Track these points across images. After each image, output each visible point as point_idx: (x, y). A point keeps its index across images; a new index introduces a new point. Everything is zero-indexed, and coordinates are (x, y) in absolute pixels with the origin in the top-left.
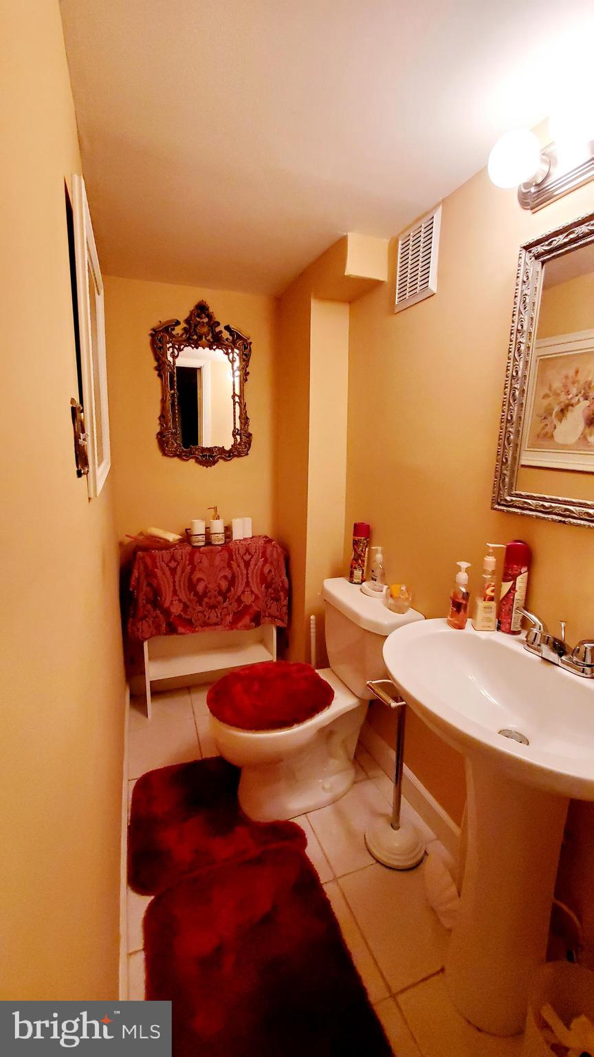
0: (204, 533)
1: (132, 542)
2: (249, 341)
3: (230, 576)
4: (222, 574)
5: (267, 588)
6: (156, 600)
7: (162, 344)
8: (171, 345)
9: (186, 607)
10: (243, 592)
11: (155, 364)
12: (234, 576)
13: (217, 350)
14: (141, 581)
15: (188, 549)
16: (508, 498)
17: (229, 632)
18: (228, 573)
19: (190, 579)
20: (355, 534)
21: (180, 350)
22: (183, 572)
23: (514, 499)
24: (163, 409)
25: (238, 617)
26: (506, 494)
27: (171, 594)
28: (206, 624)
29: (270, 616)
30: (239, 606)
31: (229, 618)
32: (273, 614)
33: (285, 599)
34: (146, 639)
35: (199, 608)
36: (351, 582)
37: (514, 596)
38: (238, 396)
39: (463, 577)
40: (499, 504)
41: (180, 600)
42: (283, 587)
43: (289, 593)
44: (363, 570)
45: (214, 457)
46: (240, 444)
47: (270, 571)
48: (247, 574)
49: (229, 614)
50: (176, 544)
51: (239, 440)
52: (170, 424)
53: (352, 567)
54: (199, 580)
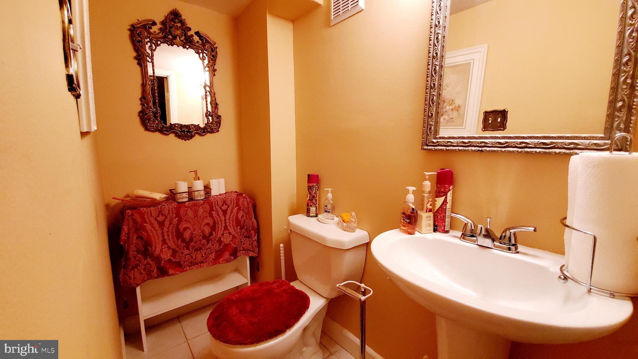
0: (187, 191)
1: (118, 203)
2: (215, 46)
3: (211, 223)
4: (206, 221)
5: (241, 229)
6: (146, 250)
7: (141, 38)
8: (148, 40)
9: (174, 252)
10: (223, 234)
11: (135, 54)
12: (214, 222)
13: (190, 49)
14: (131, 236)
15: (174, 205)
16: (434, 141)
17: (214, 266)
18: (209, 220)
19: (177, 229)
20: (309, 182)
21: (157, 45)
22: (171, 224)
23: (439, 140)
24: (144, 91)
25: (219, 255)
26: (432, 138)
27: (161, 244)
28: (193, 264)
29: (244, 250)
30: (220, 245)
31: (213, 256)
32: (246, 248)
33: (255, 236)
34: (138, 285)
35: (186, 252)
36: (308, 216)
37: (446, 206)
38: (208, 86)
39: (411, 198)
40: (427, 146)
41: (169, 248)
42: (253, 227)
43: (258, 231)
44: (316, 207)
45: (191, 132)
46: (212, 123)
47: (243, 216)
48: (225, 220)
49: (212, 253)
50: (163, 201)
51: (211, 120)
52: (151, 104)
53: (308, 205)
54: (185, 229)
